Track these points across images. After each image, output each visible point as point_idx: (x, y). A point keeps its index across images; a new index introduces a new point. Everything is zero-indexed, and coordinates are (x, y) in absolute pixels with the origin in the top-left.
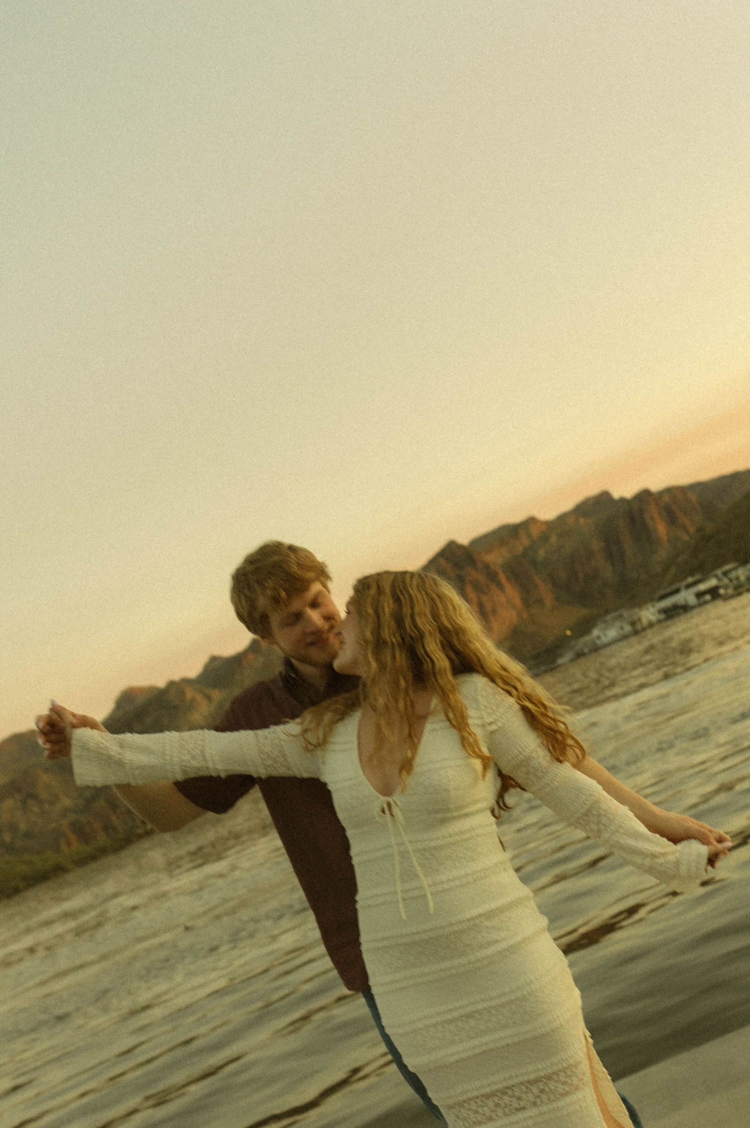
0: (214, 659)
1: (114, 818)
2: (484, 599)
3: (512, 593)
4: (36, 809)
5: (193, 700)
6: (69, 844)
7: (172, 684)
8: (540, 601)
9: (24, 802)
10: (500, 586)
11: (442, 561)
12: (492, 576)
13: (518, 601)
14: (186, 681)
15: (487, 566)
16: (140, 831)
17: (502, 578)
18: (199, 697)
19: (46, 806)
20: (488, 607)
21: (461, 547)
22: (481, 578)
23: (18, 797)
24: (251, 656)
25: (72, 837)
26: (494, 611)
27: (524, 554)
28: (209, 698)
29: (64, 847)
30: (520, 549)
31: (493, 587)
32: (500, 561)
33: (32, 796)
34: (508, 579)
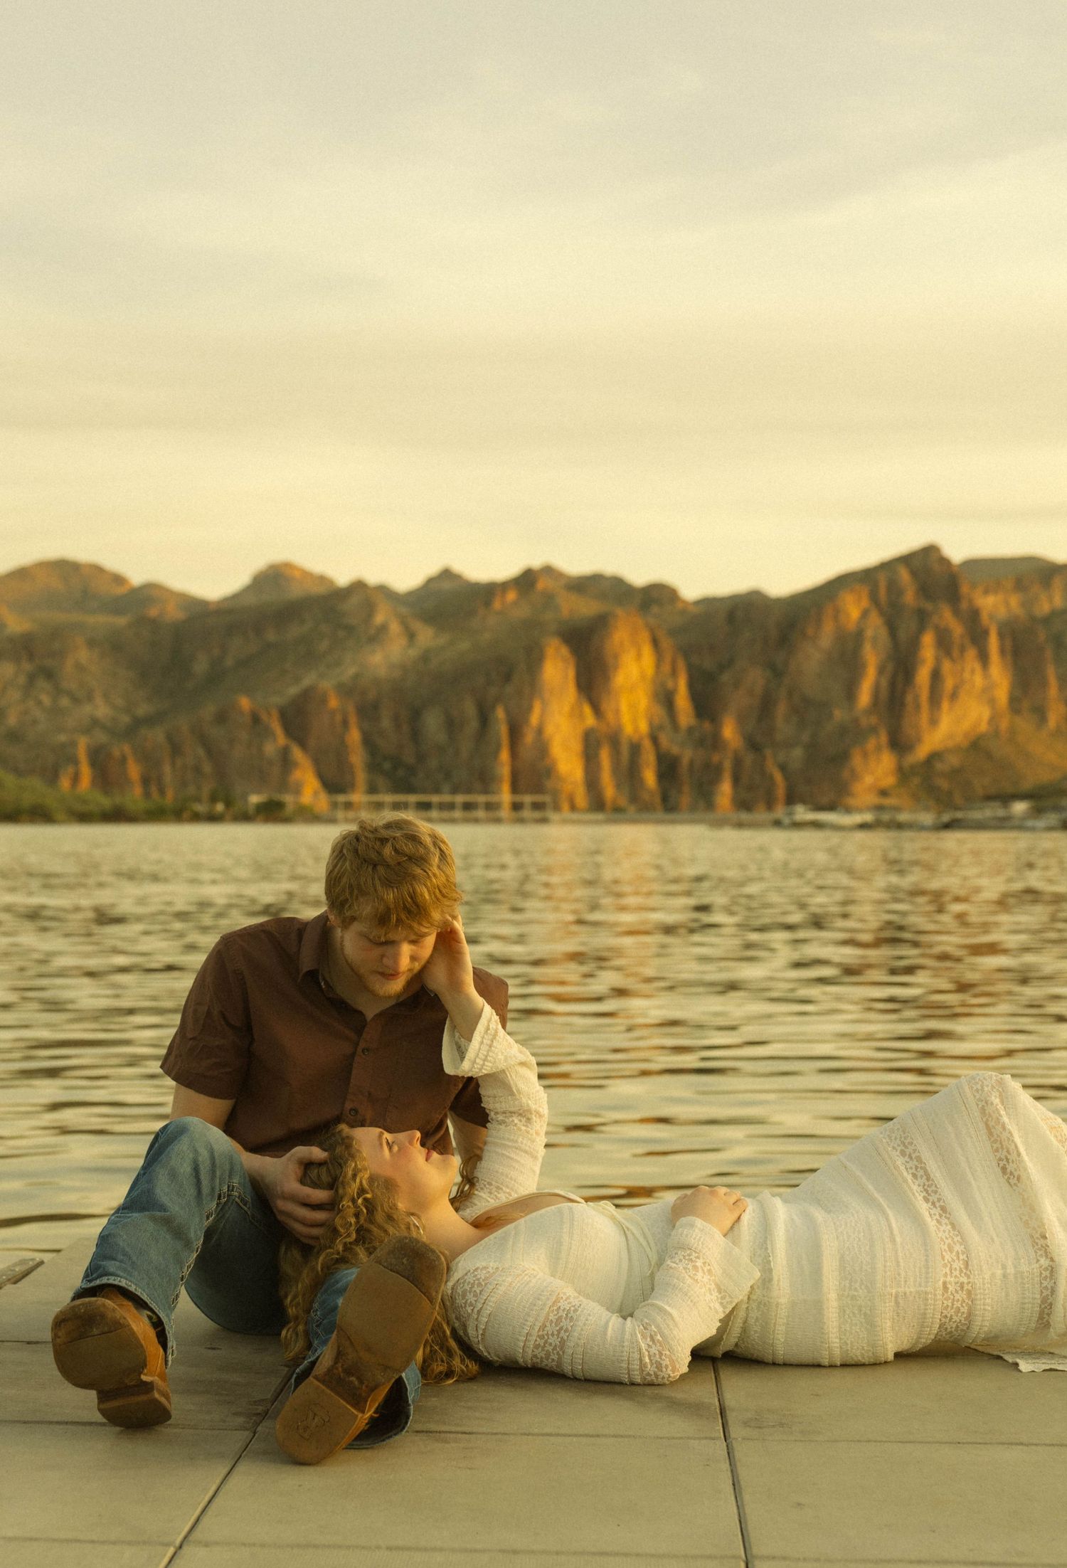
0: (447, 574)
1: (167, 769)
2: (947, 666)
3: (999, 677)
4: (46, 700)
5: (383, 628)
6: (76, 779)
7: (358, 586)
8: (1040, 713)
9: (32, 678)
10: (984, 658)
11: (904, 575)
12: (977, 636)
13: (1002, 694)
14: (383, 590)
15: (974, 614)
16: (201, 808)
17: (993, 643)
18: (395, 627)
19: (65, 702)
20: (949, 683)
21: (945, 561)
22: (957, 630)
23: (27, 666)
24: (511, 596)
25: (86, 772)
26: (954, 696)
27: (1047, 620)
28: (411, 636)
29: (65, 783)
30: (1044, 608)
31: (971, 653)
32: (1002, 613)
33: (49, 675)
34: (1002, 651)
